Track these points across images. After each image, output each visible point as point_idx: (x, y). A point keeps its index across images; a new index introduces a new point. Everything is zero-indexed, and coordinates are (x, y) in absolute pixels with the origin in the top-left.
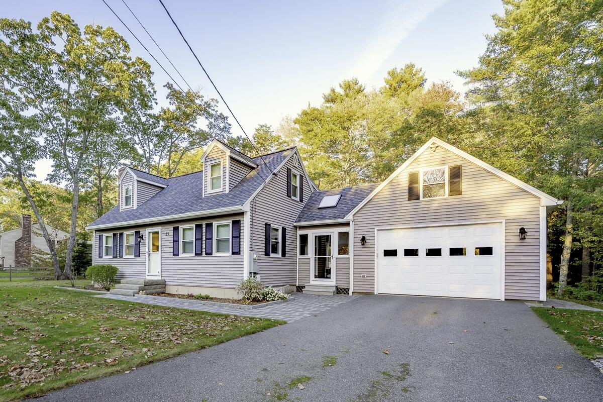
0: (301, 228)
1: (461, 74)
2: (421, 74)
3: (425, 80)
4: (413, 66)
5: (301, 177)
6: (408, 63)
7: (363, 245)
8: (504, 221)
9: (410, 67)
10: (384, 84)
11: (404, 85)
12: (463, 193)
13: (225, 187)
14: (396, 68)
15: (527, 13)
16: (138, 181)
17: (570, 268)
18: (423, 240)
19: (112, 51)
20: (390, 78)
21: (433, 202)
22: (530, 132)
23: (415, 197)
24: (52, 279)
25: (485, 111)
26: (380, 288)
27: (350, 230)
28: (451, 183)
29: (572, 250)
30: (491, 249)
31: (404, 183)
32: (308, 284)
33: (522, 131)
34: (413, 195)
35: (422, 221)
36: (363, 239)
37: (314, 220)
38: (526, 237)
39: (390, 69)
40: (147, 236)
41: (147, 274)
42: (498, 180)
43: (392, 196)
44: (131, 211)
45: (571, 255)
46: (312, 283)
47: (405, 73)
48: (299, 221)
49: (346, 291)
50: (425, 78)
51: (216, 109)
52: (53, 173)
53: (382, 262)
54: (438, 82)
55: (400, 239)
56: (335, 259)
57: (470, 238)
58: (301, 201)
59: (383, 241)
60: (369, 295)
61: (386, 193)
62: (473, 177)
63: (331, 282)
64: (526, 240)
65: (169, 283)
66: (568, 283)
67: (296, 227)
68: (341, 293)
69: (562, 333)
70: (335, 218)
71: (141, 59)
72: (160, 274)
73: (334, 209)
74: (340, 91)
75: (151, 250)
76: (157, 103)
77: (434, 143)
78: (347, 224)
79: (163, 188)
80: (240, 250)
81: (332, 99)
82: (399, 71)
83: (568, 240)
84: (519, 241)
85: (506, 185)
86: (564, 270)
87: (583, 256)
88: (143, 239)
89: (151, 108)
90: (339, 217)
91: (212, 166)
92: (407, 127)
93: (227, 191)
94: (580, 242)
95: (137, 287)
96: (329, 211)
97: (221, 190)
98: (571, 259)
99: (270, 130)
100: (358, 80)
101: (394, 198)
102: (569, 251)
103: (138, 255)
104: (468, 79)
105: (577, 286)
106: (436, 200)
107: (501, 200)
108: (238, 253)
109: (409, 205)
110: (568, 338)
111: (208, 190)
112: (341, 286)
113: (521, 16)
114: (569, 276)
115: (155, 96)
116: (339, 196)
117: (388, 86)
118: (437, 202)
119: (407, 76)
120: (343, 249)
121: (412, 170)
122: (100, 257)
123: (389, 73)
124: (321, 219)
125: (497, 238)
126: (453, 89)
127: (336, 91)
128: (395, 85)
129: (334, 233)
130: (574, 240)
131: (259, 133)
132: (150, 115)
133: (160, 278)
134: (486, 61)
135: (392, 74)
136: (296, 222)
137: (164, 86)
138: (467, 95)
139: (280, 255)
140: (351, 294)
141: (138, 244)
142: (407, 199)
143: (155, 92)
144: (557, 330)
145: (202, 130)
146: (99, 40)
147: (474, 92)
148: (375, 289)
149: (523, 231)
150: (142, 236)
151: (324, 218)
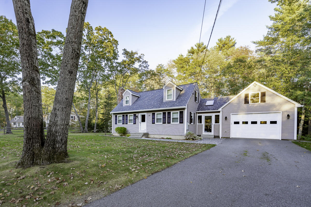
0: (199, 113)
1: (254, 43)
2: (234, 41)
3: (236, 43)
4: (230, 37)
5: (198, 93)
6: (228, 35)
7: (226, 120)
8: (281, 112)
9: (228, 37)
10: (216, 45)
11: (226, 46)
12: (266, 102)
13: (173, 98)
14: (222, 38)
15: (286, 16)
16: (132, 95)
17: (303, 128)
18: (250, 118)
19: (105, 37)
20: (219, 42)
21: (255, 105)
22: (287, 72)
23: (247, 103)
24: (81, 133)
25: (265, 60)
26: (232, 136)
27: (220, 114)
28: (261, 98)
29: (304, 121)
30: (276, 122)
31: (243, 97)
32: (202, 134)
33: (284, 72)
34: (246, 101)
35: (250, 111)
36: (226, 118)
37: (205, 110)
38: (290, 118)
39: (219, 38)
40: (140, 116)
41: (139, 130)
42: (279, 97)
43: (238, 102)
44: (128, 106)
45: (304, 123)
46: (203, 134)
47: (226, 40)
48: (198, 111)
49: (218, 137)
50: (236, 42)
51: (143, 58)
52: (80, 89)
53: (233, 126)
54: (243, 46)
55: (241, 117)
56: (213, 125)
57: (269, 118)
58: (198, 103)
59: (233, 118)
60: (228, 138)
61: (236, 101)
62: (270, 96)
63: (212, 133)
64: (289, 119)
65: (150, 134)
66: (302, 135)
67: (197, 113)
68: (216, 138)
69: (304, 147)
70: (214, 110)
71: (114, 39)
72: (146, 130)
73: (213, 106)
74: (195, 48)
75: (141, 121)
76: (119, 57)
77: (255, 84)
78: (219, 112)
79: (139, 97)
80: (183, 122)
81: (192, 52)
82: (223, 39)
83: (303, 117)
84: (287, 119)
85: (282, 99)
86: (301, 129)
87: (309, 123)
88: (137, 117)
89: (117, 59)
90: (215, 109)
91: (168, 90)
92: (229, 67)
93: (175, 100)
94: (308, 118)
95: (142, 135)
96: (210, 107)
97: (172, 99)
98: (304, 125)
99: (163, 67)
100: (204, 43)
101: (239, 103)
102: (303, 121)
103: (135, 123)
104: (257, 45)
105: (306, 136)
106: (256, 104)
107: (281, 104)
108: (182, 123)
109: (244, 105)
110: (306, 148)
111: (166, 99)
112: (216, 135)
113: (283, 18)
114: (303, 132)
115: (118, 54)
116: (213, 101)
117: (217, 46)
118: (256, 105)
119: (227, 42)
120: (217, 121)
121: (246, 93)
122: (116, 124)
123: (218, 40)
124: (208, 110)
125: (279, 118)
126: (250, 49)
127: (194, 48)
128: (221, 46)
129: (213, 115)
130: (305, 117)
131: (158, 68)
132: (117, 63)
133: (146, 132)
134: (267, 38)
135: (220, 40)
136: (197, 111)
137: (123, 50)
138: (256, 52)
139: (193, 124)
140: (220, 138)
141: (135, 119)
142: (244, 103)
143: (118, 52)
144: (302, 147)
145: (136, 68)
146: (101, 32)
147: (260, 50)
148: (231, 136)
149: (288, 116)
150: (137, 116)
151: (209, 109)
